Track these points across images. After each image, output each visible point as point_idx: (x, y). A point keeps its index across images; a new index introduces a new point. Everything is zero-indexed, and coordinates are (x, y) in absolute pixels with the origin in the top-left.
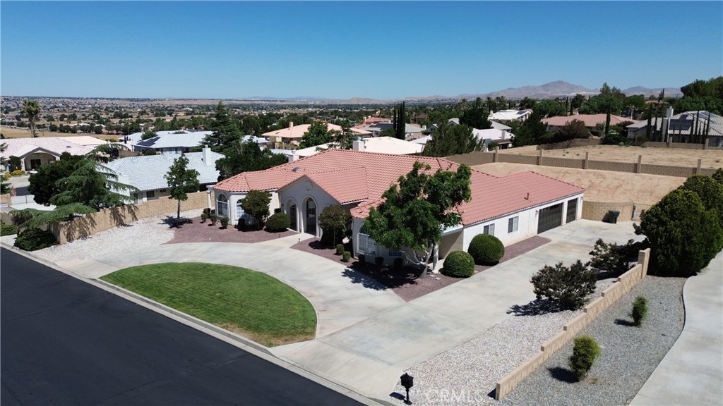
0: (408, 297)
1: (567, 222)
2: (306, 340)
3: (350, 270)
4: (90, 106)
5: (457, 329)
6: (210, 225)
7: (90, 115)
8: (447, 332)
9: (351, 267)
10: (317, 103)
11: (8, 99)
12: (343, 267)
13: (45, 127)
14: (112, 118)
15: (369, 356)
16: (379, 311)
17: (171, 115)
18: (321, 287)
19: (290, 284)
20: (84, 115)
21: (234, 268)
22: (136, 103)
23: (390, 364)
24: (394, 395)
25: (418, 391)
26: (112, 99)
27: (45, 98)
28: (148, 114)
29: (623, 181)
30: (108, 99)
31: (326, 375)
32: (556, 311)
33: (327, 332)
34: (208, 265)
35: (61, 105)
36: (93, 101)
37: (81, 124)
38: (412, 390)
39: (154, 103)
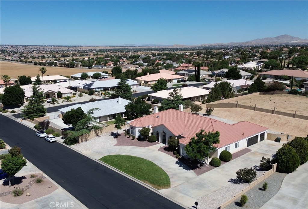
0: (198, 174)
1: (260, 141)
2: (168, 188)
3: (178, 161)
4: (49, 50)
5: (212, 187)
6: (128, 138)
7: (50, 55)
8: (209, 188)
9: (178, 160)
10: (156, 47)
11: (13, 47)
12: (176, 160)
13: (32, 63)
14: (60, 57)
15: (186, 195)
16: (189, 179)
17: (87, 55)
18: (170, 168)
19: (160, 166)
20: (47, 56)
21: (141, 158)
22: (70, 48)
23: (192, 198)
24: (193, 207)
25: (200, 206)
26: (59, 46)
27: (29, 46)
28: (76, 55)
29: (288, 121)
30: (57, 46)
31: (175, 199)
32: (243, 183)
33: (174, 186)
34: (132, 157)
35: (36, 49)
36: (50, 48)
37: (48, 61)
38: (198, 206)
39: (78, 48)
